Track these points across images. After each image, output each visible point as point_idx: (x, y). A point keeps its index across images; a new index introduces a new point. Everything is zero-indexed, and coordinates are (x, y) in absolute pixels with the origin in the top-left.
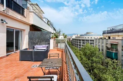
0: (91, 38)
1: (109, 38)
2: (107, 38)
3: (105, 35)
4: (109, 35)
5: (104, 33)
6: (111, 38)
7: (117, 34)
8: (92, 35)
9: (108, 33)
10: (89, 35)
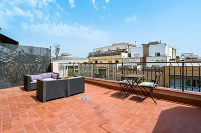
0: (70, 63)
1: (96, 62)
2: (94, 62)
3: (91, 58)
4: (96, 58)
5: (90, 56)
6: (98, 62)
7: (104, 57)
8: (71, 59)
9: (95, 56)
10: (67, 59)
